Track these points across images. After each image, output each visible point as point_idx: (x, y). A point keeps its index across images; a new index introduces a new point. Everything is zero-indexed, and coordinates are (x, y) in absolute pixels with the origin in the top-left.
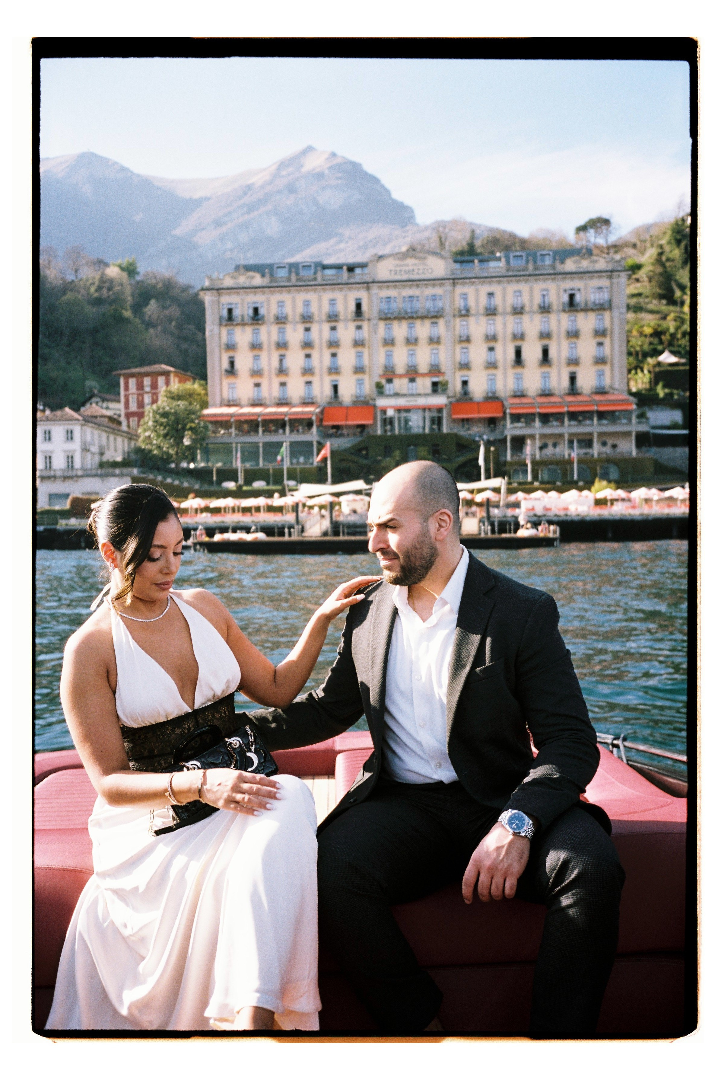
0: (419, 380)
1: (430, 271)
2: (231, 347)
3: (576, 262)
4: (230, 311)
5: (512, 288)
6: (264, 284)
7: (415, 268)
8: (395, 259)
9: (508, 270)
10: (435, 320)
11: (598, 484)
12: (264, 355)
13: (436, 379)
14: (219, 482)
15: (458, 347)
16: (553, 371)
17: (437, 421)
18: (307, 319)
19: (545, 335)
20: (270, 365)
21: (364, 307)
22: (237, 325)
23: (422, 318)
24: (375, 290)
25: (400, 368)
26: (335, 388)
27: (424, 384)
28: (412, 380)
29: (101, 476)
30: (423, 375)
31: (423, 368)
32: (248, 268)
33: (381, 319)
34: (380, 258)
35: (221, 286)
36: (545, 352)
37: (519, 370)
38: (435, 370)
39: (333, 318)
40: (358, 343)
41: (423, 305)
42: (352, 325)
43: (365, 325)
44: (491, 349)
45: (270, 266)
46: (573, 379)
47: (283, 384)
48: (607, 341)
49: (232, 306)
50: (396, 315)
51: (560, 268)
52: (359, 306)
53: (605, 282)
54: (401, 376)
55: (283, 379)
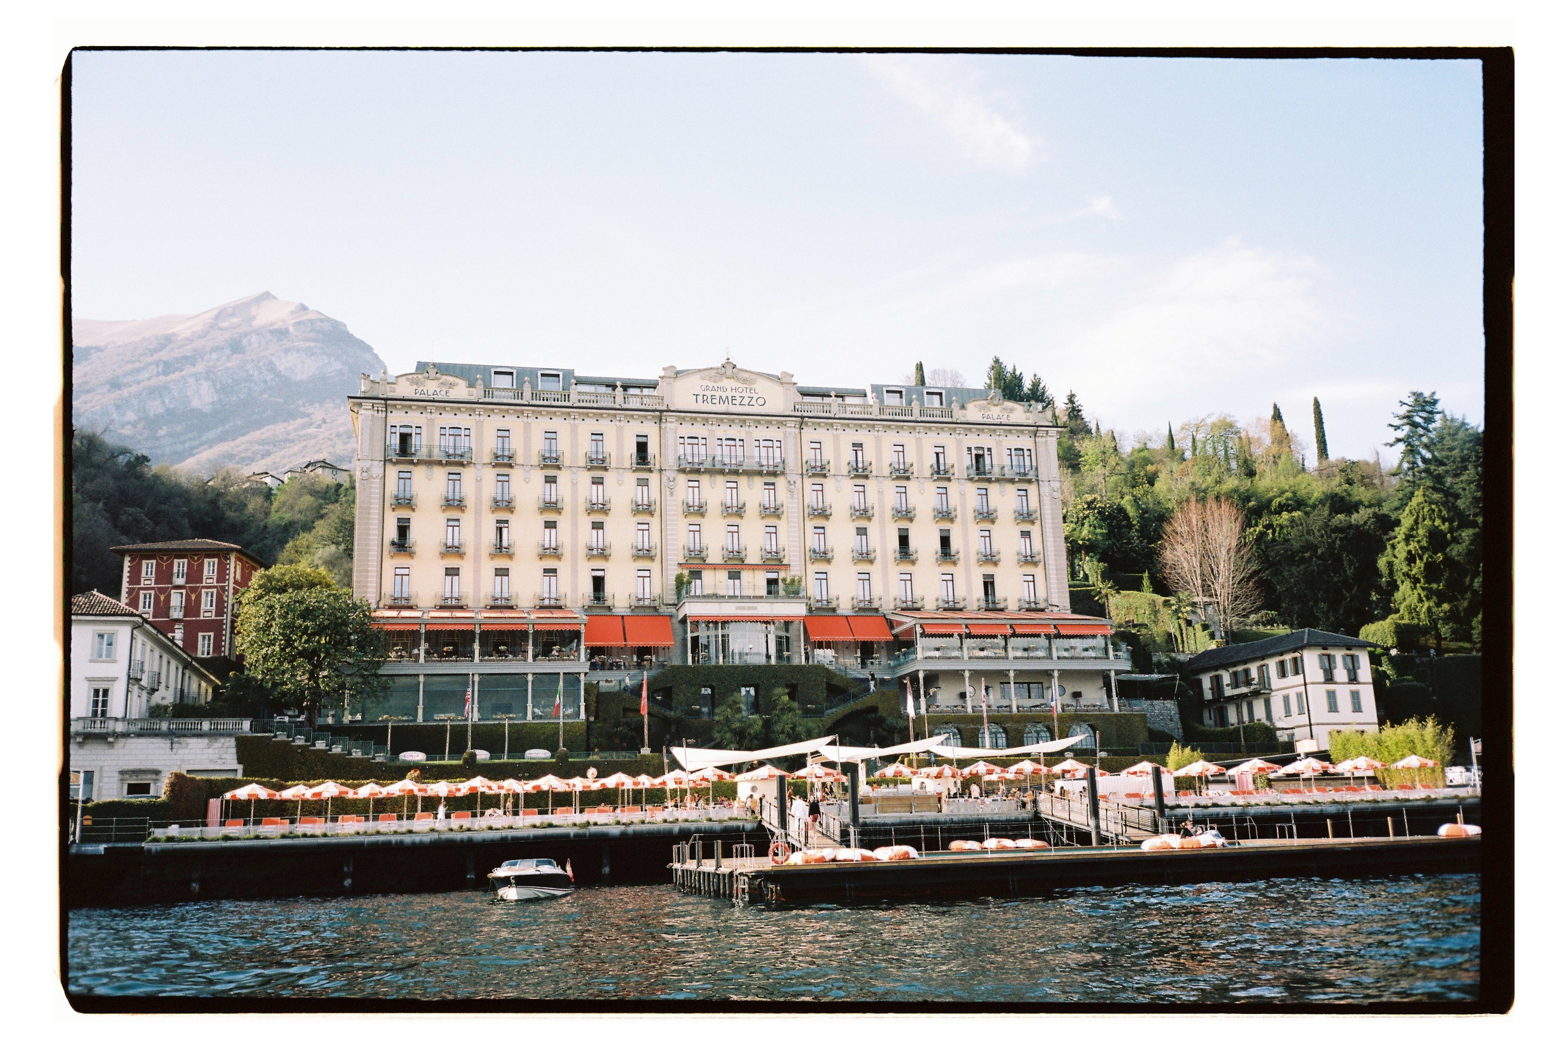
0: (746, 575)
1: (761, 401)
2: (405, 502)
3: (981, 408)
4: (405, 438)
5: (891, 437)
6: (473, 399)
7: (737, 395)
8: (702, 378)
9: (881, 411)
10: (771, 479)
12: (467, 519)
13: (773, 576)
14: (396, 751)
15: (810, 525)
16: (958, 571)
17: (783, 644)
18: (551, 464)
19: (945, 515)
20: (478, 534)
21: (652, 449)
22: (419, 462)
23: (749, 473)
24: (671, 426)
25: (715, 556)
26: (598, 583)
27: (755, 582)
28: (734, 575)
29: (170, 735)
30: (754, 567)
31: (753, 557)
32: (444, 369)
33: (683, 471)
34: (678, 374)
35: (390, 395)
36: (945, 541)
37: (906, 567)
38: (774, 561)
39: (598, 465)
40: (643, 510)
41: (754, 456)
42: (631, 478)
43: (654, 478)
44: (862, 531)
45: (485, 370)
46: (989, 584)
47: (502, 572)
48: (1035, 530)
49: (413, 431)
50: (708, 465)
51: (959, 415)
52: (642, 448)
53: (1026, 442)
54: (714, 567)
55: (502, 563)
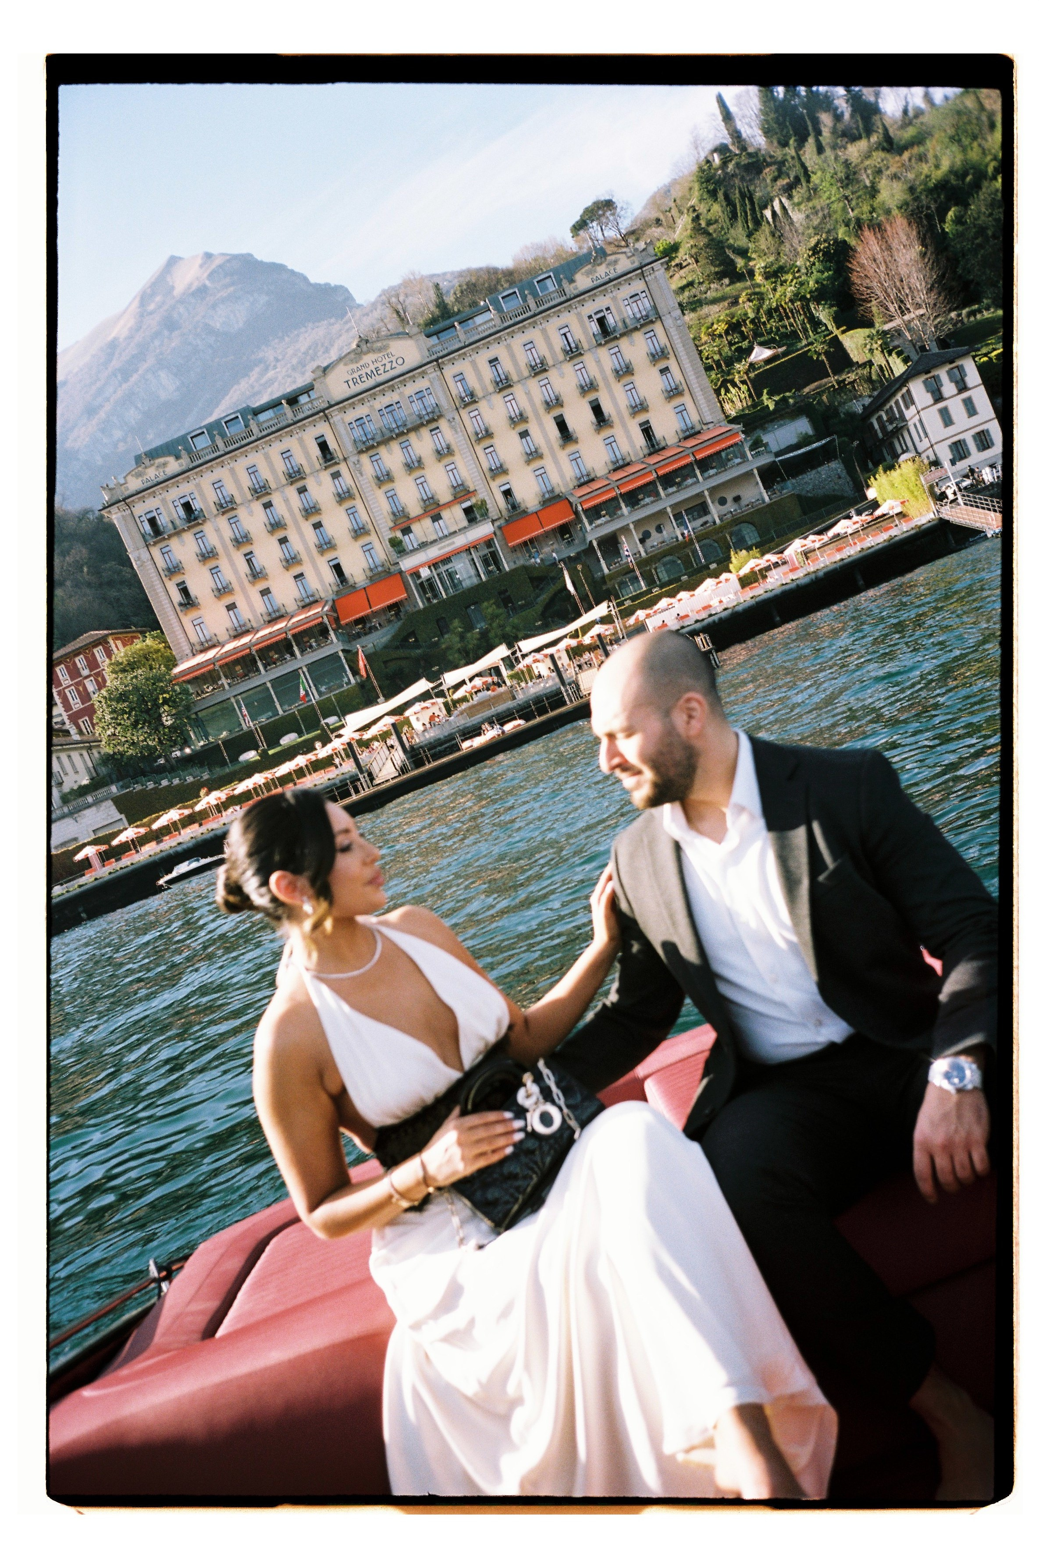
0: (445, 514)
1: (400, 361)
2: (174, 570)
3: (588, 273)
4: (152, 522)
5: (518, 341)
6: (184, 468)
7: (379, 365)
8: (345, 365)
9: (503, 320)
10: (433, 425)
11: (736, 559)
12: (223, 563)
13: (467, 504)
14: (234, 759)
15: (479, 449)
16: (617, 431)
17: (491, 559)
18: (261, 491)
19: (588, 387)
20: (236, 572)
21: (332, 445)
22: (170, 536)
23: (416, 429)
24: (336, 416)
25: (414, 508)
26: (338, 569)
27: (454, 516)
28: (436, 518)
29: (71, 814)
30: (448, 505)
31: (444, 496)
32: (153, 454)
33: (361, 452)
34: (325, 370)
35: (127, 493)
36: (597, 409)
37: (571, 448)
38: (461, 492)
39: (295, 476)
40: (343, 497)
41: (410, 411)
42: (325, 476)
43: (343, 468)
44: (524, 434)
45: (182, 440)
46: (647, 431)
47: (265, 592)
48: (672, 364)
49: (155, 514)
50: (379, 438)
51: (570, 290)
52: (323, 446)
53: (638, 286)
54: (418, 518)
55: (262, 585)
